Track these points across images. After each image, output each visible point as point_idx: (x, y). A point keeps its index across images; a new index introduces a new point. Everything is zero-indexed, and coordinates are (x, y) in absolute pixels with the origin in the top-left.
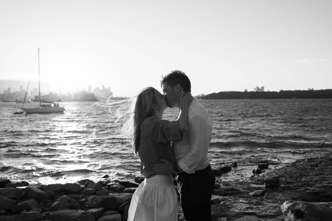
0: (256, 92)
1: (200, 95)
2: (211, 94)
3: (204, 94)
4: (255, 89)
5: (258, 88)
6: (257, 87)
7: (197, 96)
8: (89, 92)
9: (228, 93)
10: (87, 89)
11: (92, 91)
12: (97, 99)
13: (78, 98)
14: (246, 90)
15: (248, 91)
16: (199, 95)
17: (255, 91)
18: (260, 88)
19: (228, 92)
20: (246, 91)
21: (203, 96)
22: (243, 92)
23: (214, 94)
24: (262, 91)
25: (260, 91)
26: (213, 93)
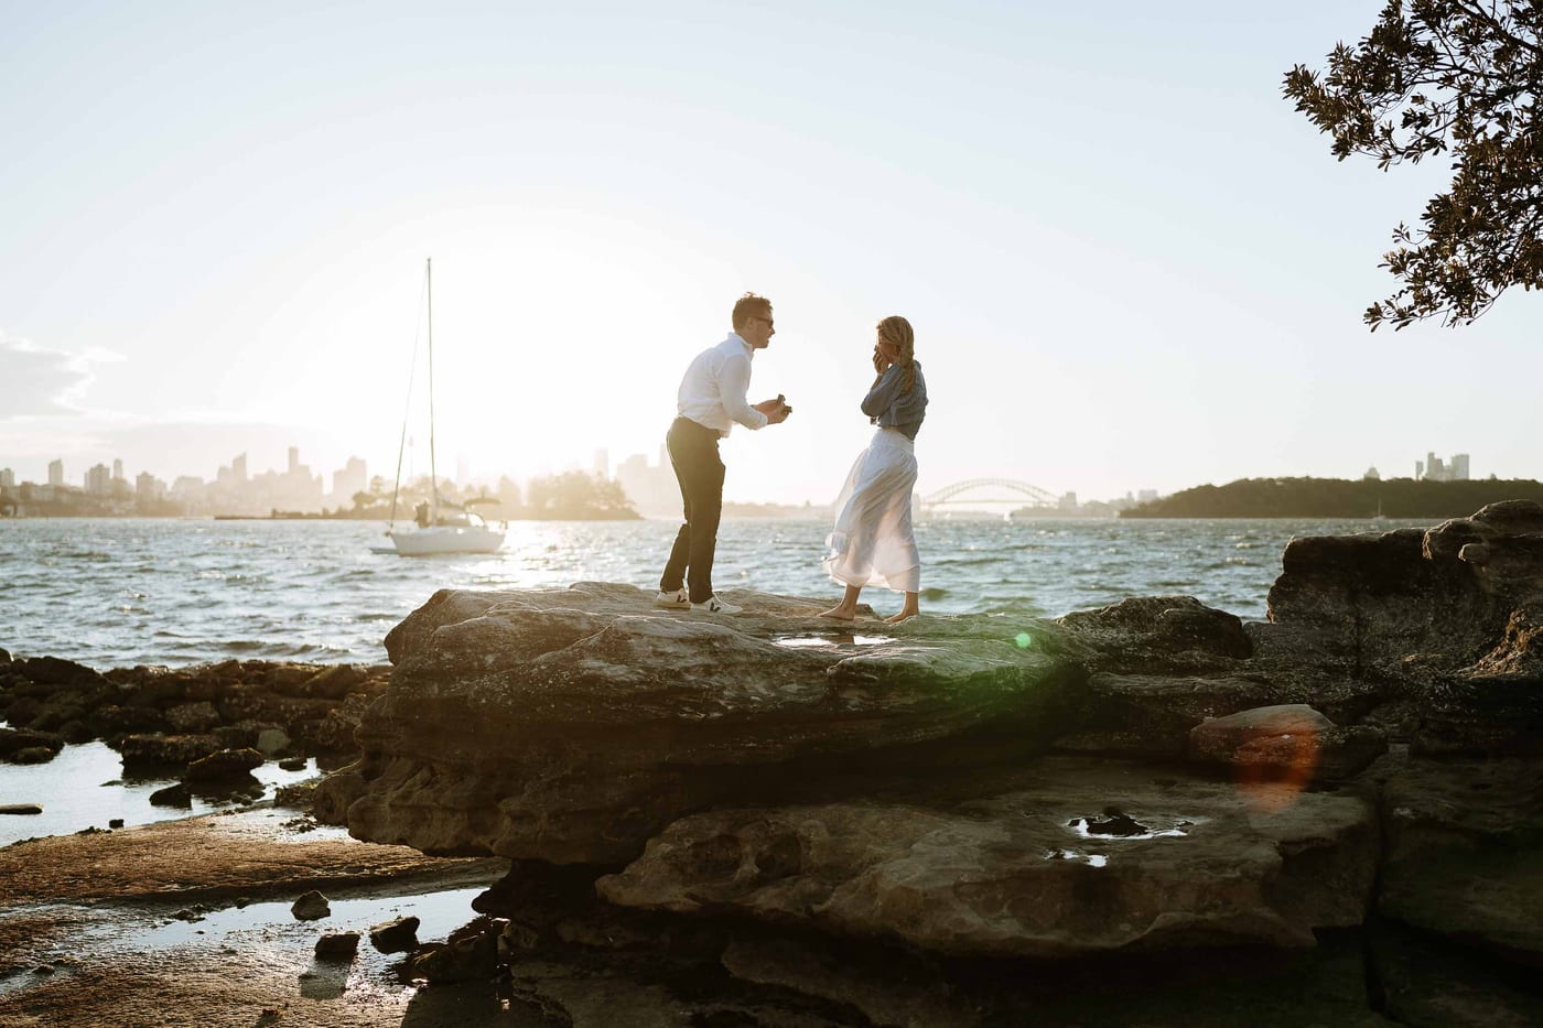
0: (1424, 480)
1: (1136, 497)
2: (1190, 491)
3: (1155, 492)
4: (1419, 466)
5: (1435, 463)
6: (1431, 455)
7: (1122, 500)
8: (600, 474)
9: (1280, 487)
10: (588, 466)
11: (611, 475)
12: (635, 509)
13: (550, 504)
14: (1373, 470)
15: (1384, 478)
16: (1130, 494)
17: (1420, 478)
18: (1447, 462)
19: (1278, 483)
20: (1375, 476)
21: (1148, 501)
22: (1358, 483)
23: (1208, 490)
24: (1460, 476)
25: (1443, 478)
26: (1200, 488)
